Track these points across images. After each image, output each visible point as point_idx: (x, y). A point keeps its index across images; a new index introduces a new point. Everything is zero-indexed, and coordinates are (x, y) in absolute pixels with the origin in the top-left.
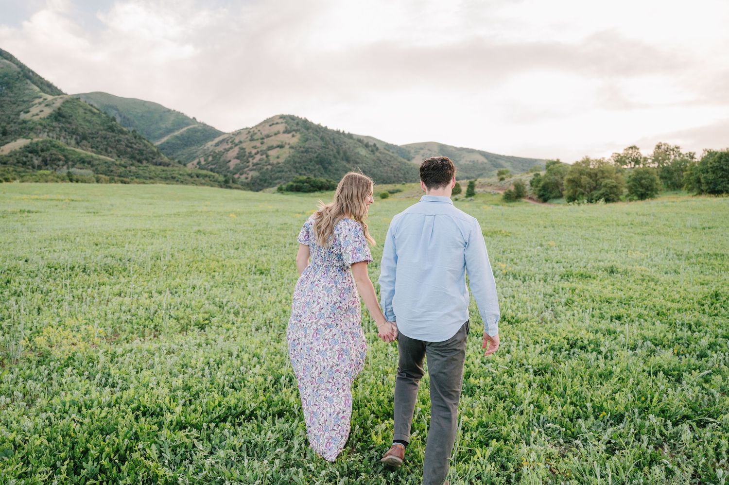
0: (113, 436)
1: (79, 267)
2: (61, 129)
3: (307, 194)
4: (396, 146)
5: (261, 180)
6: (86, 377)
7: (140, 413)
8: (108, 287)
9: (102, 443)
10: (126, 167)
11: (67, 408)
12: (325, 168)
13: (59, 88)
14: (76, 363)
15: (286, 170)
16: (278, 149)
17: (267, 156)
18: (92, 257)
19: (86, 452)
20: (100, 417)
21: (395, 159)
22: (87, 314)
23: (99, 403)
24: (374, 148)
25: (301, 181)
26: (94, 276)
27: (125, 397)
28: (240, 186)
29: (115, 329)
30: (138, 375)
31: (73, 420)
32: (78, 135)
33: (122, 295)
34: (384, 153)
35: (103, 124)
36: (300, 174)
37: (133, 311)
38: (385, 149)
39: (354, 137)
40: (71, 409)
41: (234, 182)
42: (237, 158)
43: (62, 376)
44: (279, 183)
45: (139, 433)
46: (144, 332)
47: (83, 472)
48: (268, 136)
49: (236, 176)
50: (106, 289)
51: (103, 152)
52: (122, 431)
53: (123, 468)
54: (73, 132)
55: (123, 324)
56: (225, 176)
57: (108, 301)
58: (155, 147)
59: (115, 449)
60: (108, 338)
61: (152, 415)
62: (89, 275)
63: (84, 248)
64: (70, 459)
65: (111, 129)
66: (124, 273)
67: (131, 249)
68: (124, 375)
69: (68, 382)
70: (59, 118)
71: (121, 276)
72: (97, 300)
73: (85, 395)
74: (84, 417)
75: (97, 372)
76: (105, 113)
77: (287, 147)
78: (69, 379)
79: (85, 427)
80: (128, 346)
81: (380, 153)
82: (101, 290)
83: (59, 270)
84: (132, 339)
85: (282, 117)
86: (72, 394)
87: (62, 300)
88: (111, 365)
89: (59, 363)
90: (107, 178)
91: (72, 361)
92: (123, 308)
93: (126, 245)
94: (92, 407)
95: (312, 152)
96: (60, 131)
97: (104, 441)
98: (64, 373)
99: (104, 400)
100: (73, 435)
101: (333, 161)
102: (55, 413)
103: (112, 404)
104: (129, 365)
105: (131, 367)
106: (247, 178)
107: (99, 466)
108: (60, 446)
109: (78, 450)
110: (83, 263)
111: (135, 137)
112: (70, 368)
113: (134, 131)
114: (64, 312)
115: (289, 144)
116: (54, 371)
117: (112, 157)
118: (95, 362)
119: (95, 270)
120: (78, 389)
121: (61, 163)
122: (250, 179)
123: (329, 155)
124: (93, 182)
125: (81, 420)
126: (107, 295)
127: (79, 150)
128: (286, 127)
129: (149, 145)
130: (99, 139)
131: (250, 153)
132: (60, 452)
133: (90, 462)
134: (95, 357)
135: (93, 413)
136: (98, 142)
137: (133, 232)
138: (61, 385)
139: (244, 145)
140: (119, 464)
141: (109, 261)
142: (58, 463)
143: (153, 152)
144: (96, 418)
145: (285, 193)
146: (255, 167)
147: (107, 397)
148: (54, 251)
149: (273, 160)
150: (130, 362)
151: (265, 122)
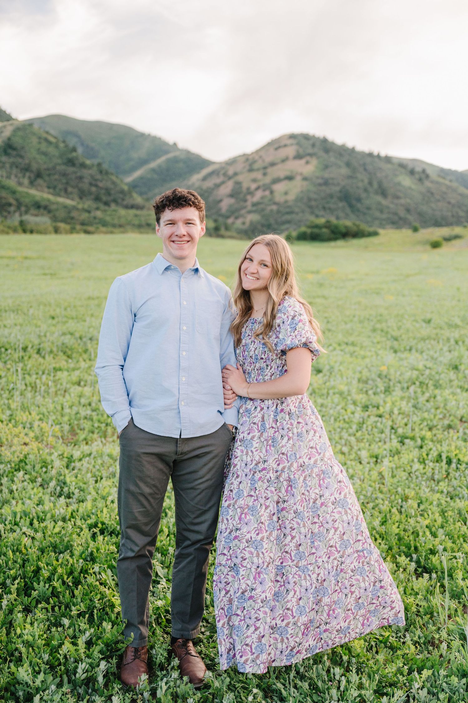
0: (67, 555)
1: (32, 347)
2: (13, 165)
3: (326, 244)
4: (455, 172)
5: (263, 226)
6: (38, 484)
7: (97, 530)
8: (66, 373)
9: (55, 563)
10: (89, 212)
11: (18, 519)
12: (351, 206)
13: (8, 112)
14: (28, 467)
15: (296, 210)
16: (286, 182)
17: (272, 192)
18: (48, 334)
19: (37, 571)
20: (54, 532)
21: (454, 190)
22: (41, 407)
23: (53, 516)
24: (423, 176)
25: (317, 226)
26: (49, 358)
27: (81, 510)
28: (234, 234)
29: (72, 428)
30: (97, 485)
31: (24, 533)
32: (32, 171)
33: (82, 383)
34: (437, 183)
35: (61, 156)
36: (317, 216)
37: (93, 405)
38: (439, 176)
39: (395, 161)
40: (22, 520)
41: (227, 228)
42: (231, 196)
43: (13, 481)
44: (287, 229)
45: (95, 554)
46: (105, 432)
47: (34, 594)
48: (273, 164)
49: (230, 221)
50: (63, 376)
51: (62, 193)
52: (78, 550)
53: (76, 592)
54: (26, 169)
55: (82, 421)
56: (216, 221)
57: (65, 391)
58: (127, 184)
59: (69, 571)
60: (65, 438)
61: (111, 534)
62: (44, 358)
63: (39, 323)
64: (21, 578)
65: (71, 162)
66: (85, 356)
67: (94, 324)
68: (81, 484)
69: (19, 489)
70: (10, 151)
71: (81, 359)
72: (53, 390)
73: (38, 505)
74: (36, 531)
75: (51, 479)
76: (64, 142)
77: (299, 178)
78: (20, 485)
79: (37, 543)
80: (86, 449)
81: (432, 182)
82: (57, 378)
83: (9, 351)
84: (92, 441)
85: (292, 136)
86: (23, 504)
87: (13, 389)
88: (67, 471)
89: (9, 466)
90: (68, 227)
91: (23, 464)
92: (83, 401)
93: (88, 319)
94: (44, 520)
95: (333, 184)
96: (11, 167)
97: (57, 560)
98: (15, 479)
99: (58, 513)
100: (24, 551)
101: (363, 195)
102: (5, 525)
103: (68, 517)
104: (87, 472)
105: (89, 475)
106: (244, 223)
107: (51, 589)
108: (10, 563)
109: (30, 568)
110: (36, 342)
111: (101, 172)
112: (21, 473)
113: (99, 165)
114: (15, 404)
115: (301, 174)
116: (5, 476)
117: (73, 199)
118: (49, 467)
119: (51, 352)
120: (30, 498)
121: (12, 209)
122: (248, 224)
123: (358, 188)
124: (50, 233)
125: (32, 535)
126: (64, 384)
127: (33, 192)
128: (298, 151)
129: (118, 181)
130: (56, 177)
131: (248, 189)
132: (10, 569)
133: (42, 583)
134: (49, 461)
135: (46, 527)
136: (56, 180)
137: (96, 302)
138: (11, 492)
139: (240, 178)
140: (73, 588)
141: (67, 339)
142: (8, 582)
143: (122, 192)
144: (50, 533)
145: (296, 242)
146: (254, 208)
147: (61, 510)
148: (5, 326)
149: (279, 198)
150: (88, 468)
151: (269, 144)
